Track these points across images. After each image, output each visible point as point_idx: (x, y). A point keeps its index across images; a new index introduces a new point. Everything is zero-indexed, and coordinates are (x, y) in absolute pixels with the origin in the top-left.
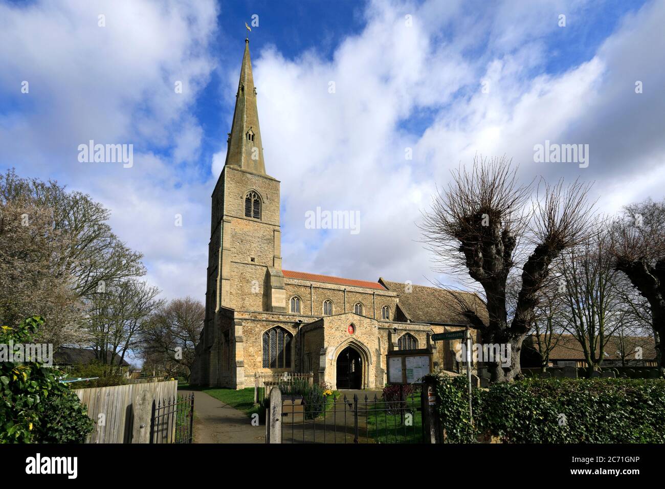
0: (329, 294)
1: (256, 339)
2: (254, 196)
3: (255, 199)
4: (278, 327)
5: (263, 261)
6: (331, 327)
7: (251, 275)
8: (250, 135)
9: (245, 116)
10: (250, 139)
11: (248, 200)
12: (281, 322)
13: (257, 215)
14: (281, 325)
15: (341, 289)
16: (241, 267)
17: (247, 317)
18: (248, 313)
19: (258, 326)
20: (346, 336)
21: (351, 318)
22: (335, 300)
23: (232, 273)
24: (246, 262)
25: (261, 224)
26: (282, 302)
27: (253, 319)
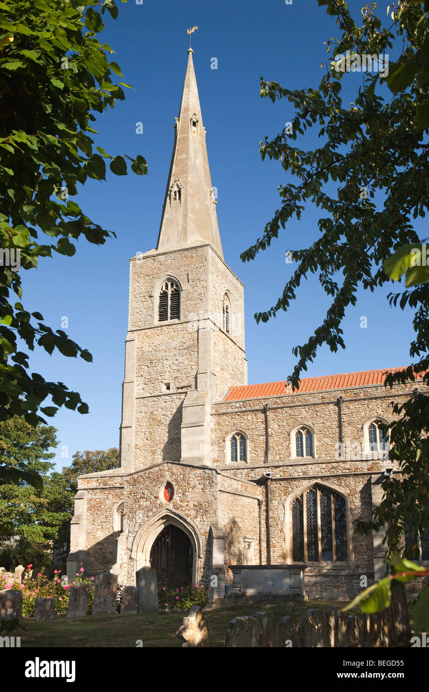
1: (106, 517)
2: (171, 285)
3: (173, 289)
5: (183, 384)
11: (163, 296)
13: (176, 314)
16: (150, 403)
18: (96, 479)
19: (110, 496)
21: (167, 473)
22: (317, 424)
23: (138, 416)
24: (159, 393)
25: (180, 326)
27: (101, 486)
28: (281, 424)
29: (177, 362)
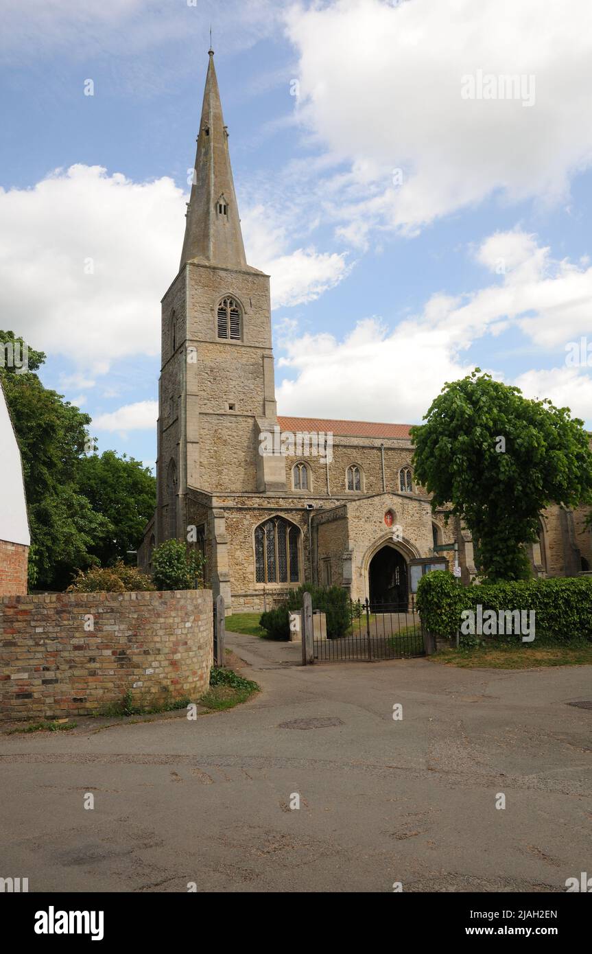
0: (355, 454)
1: (245, 537)
2: (231, 303)
3: (232, 308)
4: (278, 517)
5: (249, 408)
6: (358, 517)
7: (229, 433)
8: (221, 206)
9: (212, 176)
10: (220, 212)
11: (222, 312)
12: (282, 510)
13: (237, 332)
14: (282, 514)
15: (376, 445)
16: (214, 420)
17: (230, 503)
18: (233, 498)
19: (248, 517)
20: (381, 530)
21: (389, 502)
22: (365, 464)
23: (202, 432)
24: (222, 412)
25: (243, 349)
26: (280, 474)
27: (240, 506)
28: (337, 460)
29: (242, 385)
